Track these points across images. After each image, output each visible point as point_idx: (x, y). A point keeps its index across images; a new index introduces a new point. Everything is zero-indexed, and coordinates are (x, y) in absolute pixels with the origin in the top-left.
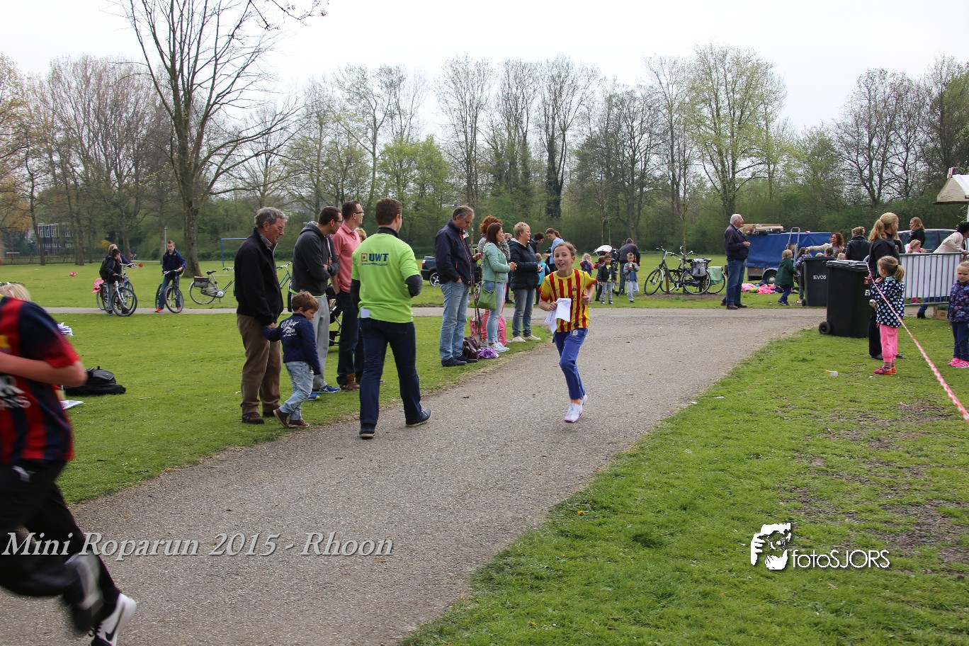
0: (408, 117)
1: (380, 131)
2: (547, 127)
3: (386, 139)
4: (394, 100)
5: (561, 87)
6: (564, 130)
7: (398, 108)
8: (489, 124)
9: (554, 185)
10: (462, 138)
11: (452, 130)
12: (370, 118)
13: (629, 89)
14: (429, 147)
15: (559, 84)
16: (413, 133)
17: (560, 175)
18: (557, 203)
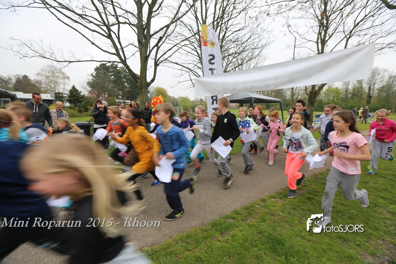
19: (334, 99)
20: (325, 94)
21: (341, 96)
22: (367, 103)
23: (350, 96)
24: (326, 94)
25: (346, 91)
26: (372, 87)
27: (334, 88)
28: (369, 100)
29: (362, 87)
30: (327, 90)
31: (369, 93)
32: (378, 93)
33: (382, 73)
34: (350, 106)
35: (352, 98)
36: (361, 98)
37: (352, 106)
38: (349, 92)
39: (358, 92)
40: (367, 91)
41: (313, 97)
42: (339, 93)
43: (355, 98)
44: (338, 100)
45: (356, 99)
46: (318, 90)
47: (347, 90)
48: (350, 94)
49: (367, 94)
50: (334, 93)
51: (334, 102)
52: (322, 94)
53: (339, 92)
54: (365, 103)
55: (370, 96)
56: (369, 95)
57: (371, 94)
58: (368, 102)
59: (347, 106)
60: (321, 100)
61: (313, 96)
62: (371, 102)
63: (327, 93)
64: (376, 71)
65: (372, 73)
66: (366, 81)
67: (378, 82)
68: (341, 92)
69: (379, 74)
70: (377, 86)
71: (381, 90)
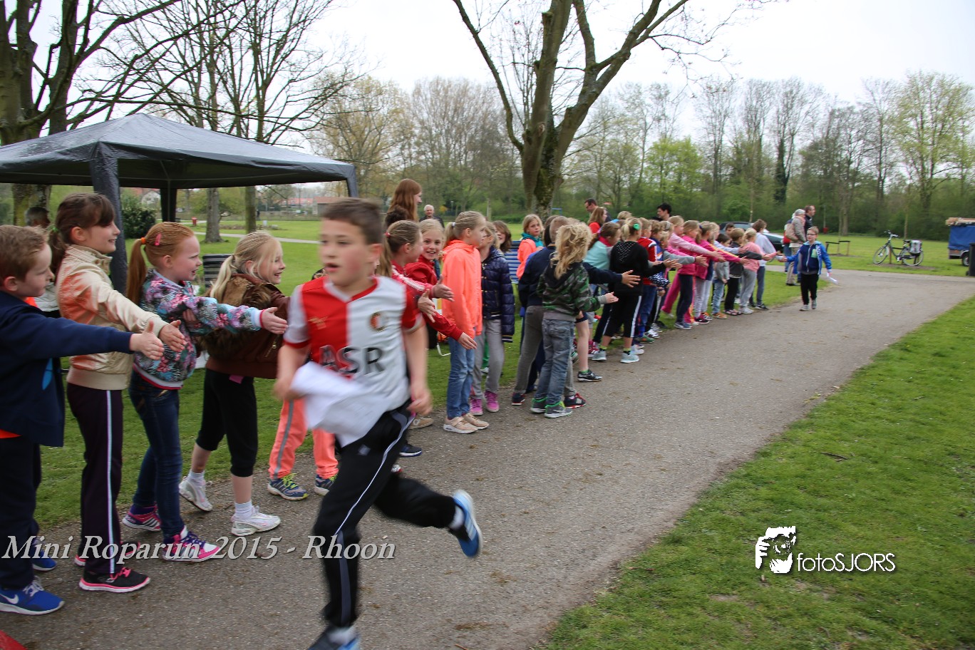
0: (671, 121)
1: (649, 131)
2: (779, 132)
3: (653, 138)
4: (660, 109)
5: (792, 101)
6: (793, 135)
7: (664, 115)
8: (733, 128)
9: (782, 178)
10: (712, 138)
11: (704, 132)
12: (641, 122)
13: (850, 105)
14: (687, 145)
15: (791, 99)
16: (675, 134)
17: (787, 170)
18: (784, 192)
19: (679, 181)
20: (651, 160)
21: (702, 171)
22: (777, 198)
23: (726, 172)
24: (653, 164)
25: (716, 155)
26: (787, 144)
27: (679, 142)
28: (780, 188)
29: (759, 142)
30: (656, 147)
31: (780, 166)
32: (802, 166)
33: (809, 98)
34: (727, 207)
35: (734, 180)
36: (758, 180)
37: (734, 210)
38: (724, 159)
39: (750, 160)
40: (775, 156)
42: (695, 161)
43: (742, 179)
44: (693, 185)
45: (744, 186)
47: (717, 149)
48: (728, 163)
49: (773, 170)
50: (678, 161)
51: (682, 191)
52: (643, 161)
53: (695, 156)
55: (784, 174)
56: (781, 170)
57: (784, 169)
58: (779, 194)
59: (719, 207)
60: (638, 186)
62: (788, 196)
63: (657, 156)
64: (794, 92)
65: (786, 95)
66: (771, 121)
67: (801, 127)
68: (700, 158)
69: (802, 103)
70: (800, 142)
71: (811, 155)
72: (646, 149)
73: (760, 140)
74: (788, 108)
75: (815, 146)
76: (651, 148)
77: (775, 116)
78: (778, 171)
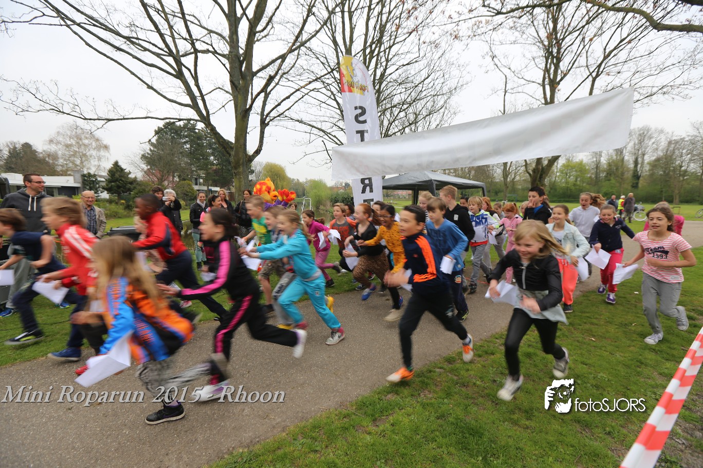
1: (560, 158)
2: (635, 154)
3: (563, 161)
6: (644, 155)
8: (607, 154)
9: (636, 176)
10: (595, 159)
11: (591, 157)
13: (682, 137)
14: (581, 163)
15: (643, 137)
16: (574, 159)
17: (639, 173)
18: (637, 183)
19: (576, 181)
20: (562, 172)
21: (589, 176)
22: (633, 187)
23: (603, 175)
24: (562, 173)
25: (597, 167)
26: (640, 160)
27: (576, 162)
28: (635, 182)
29: (623, 160)
30: (564, 165)
31: (635, 171)
32: (649, 170)
33: (655, 136)
35: (607, 179)
36: (622, 179)
38: (601, 169)
39: (617, 169)
40: (632, 166)
41: (538, 178)
42: (586, 171)
43: (612, 178)
44: (583, 182)
45: (613, 181)
46: (547, 165)
47: (598, 165)
48: (605, 171)
49: (631, 172)
50: (576, 171)
51: (577, 186)
52: (557, 172)
53: (585, 169)
54: (630, 188)
55: (638, 174)
56: (636, 173)
57: (638, 172)
58: (634, 185)
60: (553, 184)
61: (539, 176)
62: (640, 185)
63: (564, 170)
64: (645, 133)
65: (640, 135)
66: (630, 149)
67: (649, 150)
68: (588, 169)
69: (650, 138)
70: (648, 158)
71: (655, 164)
72: (558, 166)
73: (623, 158)
74: (641, 142)
75: (658, 160)
76: (562, 166)
77: (633, 146)
78: (634, 173)
